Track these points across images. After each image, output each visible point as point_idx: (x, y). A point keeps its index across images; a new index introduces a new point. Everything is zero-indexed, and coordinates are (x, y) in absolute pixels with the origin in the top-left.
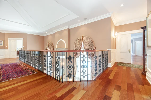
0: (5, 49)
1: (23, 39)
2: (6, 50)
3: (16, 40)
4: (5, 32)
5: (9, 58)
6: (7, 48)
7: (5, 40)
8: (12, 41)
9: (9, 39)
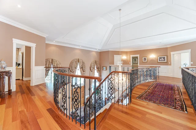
0: (168, 65)
1: (190, 51)
2: (169, 67)
3: (181, 53)
4: (168, 46)
5: (172, 77)
6: (170, 65)
7: (168, 55)
8: (175, 55)
9: (172, 53)
